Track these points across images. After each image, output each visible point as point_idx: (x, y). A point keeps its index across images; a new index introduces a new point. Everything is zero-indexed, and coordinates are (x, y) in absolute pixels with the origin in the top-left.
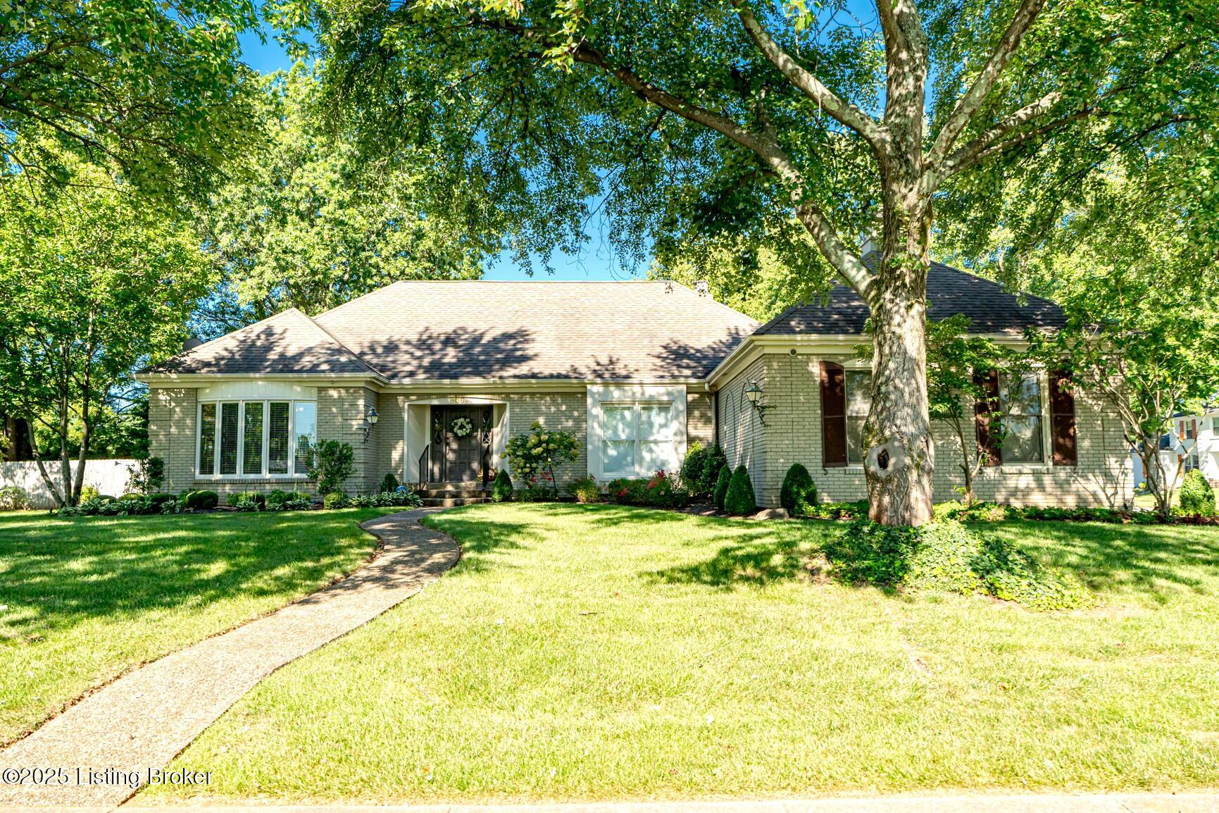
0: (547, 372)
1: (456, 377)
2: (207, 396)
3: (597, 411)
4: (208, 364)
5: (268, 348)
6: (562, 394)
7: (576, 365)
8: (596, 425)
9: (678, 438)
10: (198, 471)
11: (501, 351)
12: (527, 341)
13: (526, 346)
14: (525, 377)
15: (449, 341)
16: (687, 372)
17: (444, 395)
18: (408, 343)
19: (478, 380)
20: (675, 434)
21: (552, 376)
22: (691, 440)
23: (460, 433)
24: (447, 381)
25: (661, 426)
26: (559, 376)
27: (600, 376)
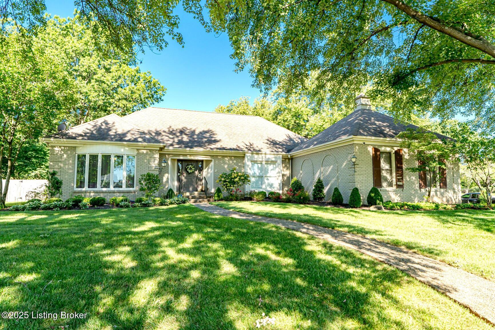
0: (228, 147)
1: (191, 147)
2: (81, 151)
3: (249, 163)
4: (81, 135)
5: (109, 130)
6: (235, 157)
7: (239, 145)
8: (248, 169)
9: (278, 175)
10: (75, 186)
11: (205, 138)
12: (214, 134)
13: (214, 136)
14: (220, 149)
15: (182, 132)
16: (281, 150)
17: (186, 155)
18: (164, 132)
19: (201, 149)
20: (277, 173)
21: (231, 149)
22: (283, 175)
23: (190, 171)
24: (188, 149)
25: (272, 170)
26: (234, 149)
27: (249, 150)
